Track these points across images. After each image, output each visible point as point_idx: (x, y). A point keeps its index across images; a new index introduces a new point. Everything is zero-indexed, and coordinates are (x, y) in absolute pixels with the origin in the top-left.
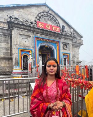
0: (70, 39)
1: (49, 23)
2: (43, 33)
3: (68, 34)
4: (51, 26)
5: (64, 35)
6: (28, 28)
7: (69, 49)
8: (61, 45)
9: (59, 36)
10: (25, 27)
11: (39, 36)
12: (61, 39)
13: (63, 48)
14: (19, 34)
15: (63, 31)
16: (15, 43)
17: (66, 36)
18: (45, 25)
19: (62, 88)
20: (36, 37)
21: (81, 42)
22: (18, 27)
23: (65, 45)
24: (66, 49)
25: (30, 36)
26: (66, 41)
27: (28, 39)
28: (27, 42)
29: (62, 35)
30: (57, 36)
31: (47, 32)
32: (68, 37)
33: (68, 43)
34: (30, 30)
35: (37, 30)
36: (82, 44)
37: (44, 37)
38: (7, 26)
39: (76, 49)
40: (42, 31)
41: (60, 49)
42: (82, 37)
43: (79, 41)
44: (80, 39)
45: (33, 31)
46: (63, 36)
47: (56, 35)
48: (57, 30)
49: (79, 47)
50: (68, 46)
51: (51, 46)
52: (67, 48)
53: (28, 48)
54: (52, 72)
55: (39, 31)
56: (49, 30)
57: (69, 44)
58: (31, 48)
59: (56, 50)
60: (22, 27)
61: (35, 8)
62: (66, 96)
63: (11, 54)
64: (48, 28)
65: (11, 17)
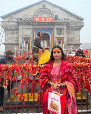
0: (64, 25)
2: (39, 24)
3: (62, 21)
4: (45, 18)
6: (28, 23)
7: (63, 33)
8: (55, 31)
9: (53, 24)
10: (26, 23)
11: (36, 27)
12: (55, 26)
14: (23, 28)
15: (56, 20)
17: (60, 24)
18: (40, 18)
20: (34, 28)
22: (22, 24)
23: (60, 30)
24: (61, 34)
25: (30, 28)
26: (60, 27)
27: (29, 30)
28: (28, 33)
31: (42, 23)
32: (62, 24)
34: (30, 24)
35: (35, 23)
36: (83, 27)
37: (40, 27)
40: (38, 23)
45: (32, 24)
46: (57, 24)
47: (50, 24)
48: (51, 20)
49: (80, 30)
51: (47, 33)
53: (28, 37)
54: (57, 57)
56: (43, 22)
57: (63, 29)
58: (31, 37)
59: (51, 35)
60: (24, 23)
61: (36, 6)
64: (43, 20)
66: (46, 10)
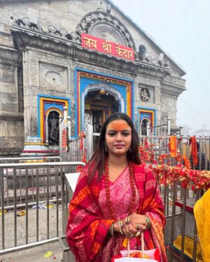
0: (156, 77)
1: (110, 38)
2: (95, 60)
3: (154, 65)
4: (114, 46)
5: (144, 68)
6: (60, 48)
7: (154, 99)
8: (137, 91)
9: (132, 68)
10: (53, 46)
11: (85, 67)
12: (136, 75)
13: (142, 98)
14: (40, 62)
15: (141, 58)
16: (30, 83)
17: (148, 71)
18: (100, 42)
19: (145, 186)
20: (77, 70)
21: (181, 84)
23: (146, 89)
24: (147, 100)
25: (64, 68)
26: (148, 82)
27: (61, 74)
28: (58, 82)
29: (139, 66)
30: (128, 69)
31: (105, 60)
32: (152, 73)
33: (153, 85)
34: (65, 54)
35: (82, 54)
37: (97, 70)
38: (11, 43)
39: (170, 101)
40: (93, 57)
41: (135, 99)
42: (183, 73)
43: (177, 83)
44: (178, 78)
45: (73, 57)
46: (142, 71)
47: (125, 67)
48: (127, 55)
49: (177, 96)
50: (151, 92)
51: (114, 91)
52: (149, 96)
53: (59, 95)
55: (86, 55)
56: (109, 56)
57: (154, 87)
58: (68, 96)
59: (125, 101)
60: (47, 45)
62: (152, 203)
63: (21, 108)
64: (107, 50)
65: (19, 22)
66: (114, 21)
